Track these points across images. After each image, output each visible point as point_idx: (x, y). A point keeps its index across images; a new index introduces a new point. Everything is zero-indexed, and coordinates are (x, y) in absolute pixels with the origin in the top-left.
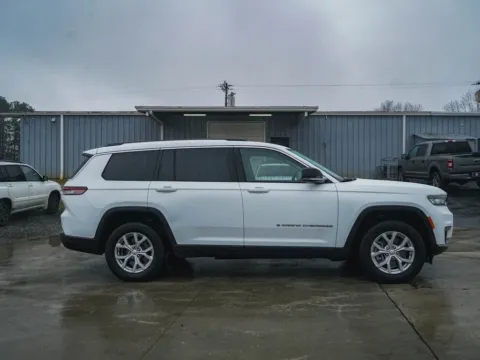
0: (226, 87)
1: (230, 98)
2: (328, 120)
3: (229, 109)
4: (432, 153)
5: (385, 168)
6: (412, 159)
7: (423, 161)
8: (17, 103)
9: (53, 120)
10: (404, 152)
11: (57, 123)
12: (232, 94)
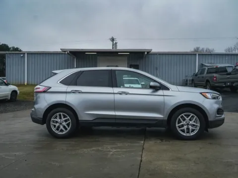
0: (113, 40)
1: (115, 45)
2: (159, 56)
3: (114, 50)
4: (207, 73)
5: (187, 80)
6: (199, 76)
7: (203, 77)
8: (13, 48)
9: (22, 55)
10: (197, 71)
11: (24, 57)
12: (116, 43)
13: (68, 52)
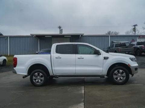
0: (60, 27)
1: (61, 31)
2: (88, 37)
3: (61, 34)
4: (115, 47)
6: (111, 48)
7: (113, 49)
9: (6, 38)
10: (110, 46)
12: (62, 30)
13: (35, 36)
